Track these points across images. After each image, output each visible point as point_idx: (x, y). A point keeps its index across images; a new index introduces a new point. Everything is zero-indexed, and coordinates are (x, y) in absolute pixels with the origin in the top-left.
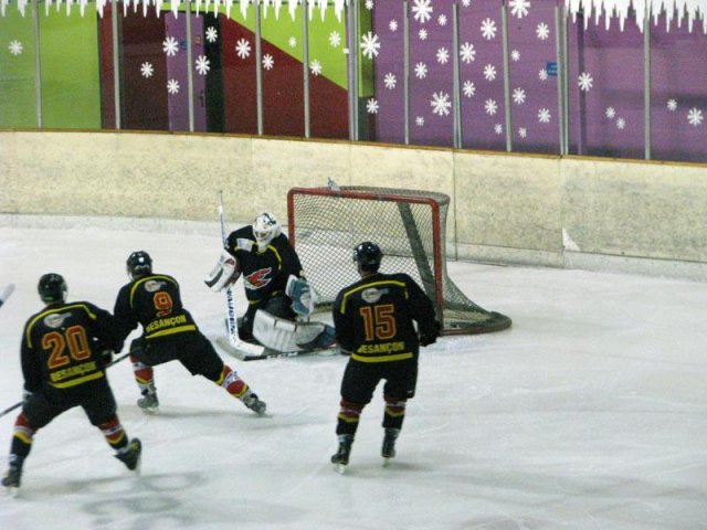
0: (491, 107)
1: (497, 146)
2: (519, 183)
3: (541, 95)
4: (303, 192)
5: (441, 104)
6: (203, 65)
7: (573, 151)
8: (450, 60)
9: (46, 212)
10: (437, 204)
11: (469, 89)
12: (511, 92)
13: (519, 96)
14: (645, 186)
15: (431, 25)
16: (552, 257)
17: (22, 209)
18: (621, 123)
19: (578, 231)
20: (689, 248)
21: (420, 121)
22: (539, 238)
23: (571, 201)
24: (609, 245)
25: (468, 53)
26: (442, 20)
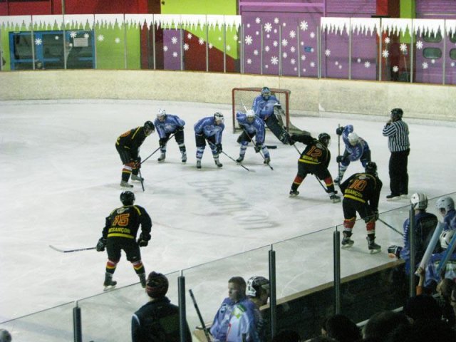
0: (293, 61)
1: (295, 75)
2: (303, 88)
3: (311, 57)
4: (238, 89)
5: (274, 61)
6: (186, 47)
7: (323, 77)
8: (278, 45)
9: (128, 98)
10: (287, 94)
11: (285, 55)
12: (301, 57)
13: (303, 58)
14: (349, 89)
15: (272, 33)
16: (315, 113)
17: (120, 97)
18: (340, 67)
19: (324, 104)
20: (365, 110)
21: (267, 66)
22: (310, 107)
23: (322, 94)
24: (336, 109)
25: (285, 43)
26: (275, 31)
